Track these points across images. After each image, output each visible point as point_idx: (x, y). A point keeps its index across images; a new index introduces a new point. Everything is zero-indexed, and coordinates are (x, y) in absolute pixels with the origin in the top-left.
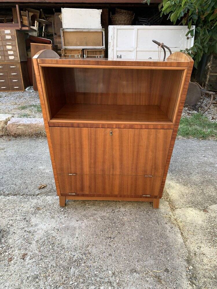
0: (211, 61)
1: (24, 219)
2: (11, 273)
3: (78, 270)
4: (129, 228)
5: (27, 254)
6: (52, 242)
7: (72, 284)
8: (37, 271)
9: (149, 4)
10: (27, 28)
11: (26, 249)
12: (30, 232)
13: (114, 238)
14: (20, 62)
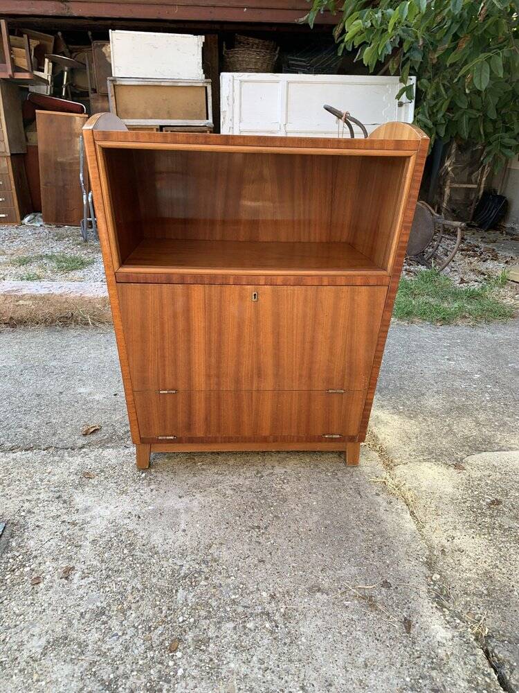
0: (452, 157)
1: (57, 498)
2: (43, 608)
3: (192, 594)
4: (297, 508)
5: (73, 568)
6: (129, 542)
7: (184, 621)
8: (102, 600)
9: (312, 27)
10: (26, 76)
11: (70, 558)
12: (74, 524)
13: (266, 528)
14: (9, 155)
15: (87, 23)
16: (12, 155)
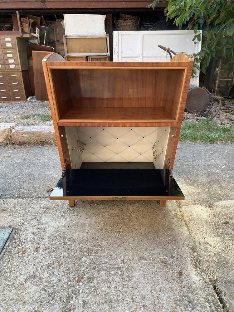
1: (35, 218)
2: (26, 263)
3: (89, 259)
4: (137, 224)
5: (40, 247)
6: (63, 237)
7: (84, 270)
8: (51, 260)
9: (154, 9)
10: (28, 36)
11: (38, 243)
12: (41, 229)
13: (122, 232)
14: (21, 70)
15: (54, 11)
16: (22, 70)
